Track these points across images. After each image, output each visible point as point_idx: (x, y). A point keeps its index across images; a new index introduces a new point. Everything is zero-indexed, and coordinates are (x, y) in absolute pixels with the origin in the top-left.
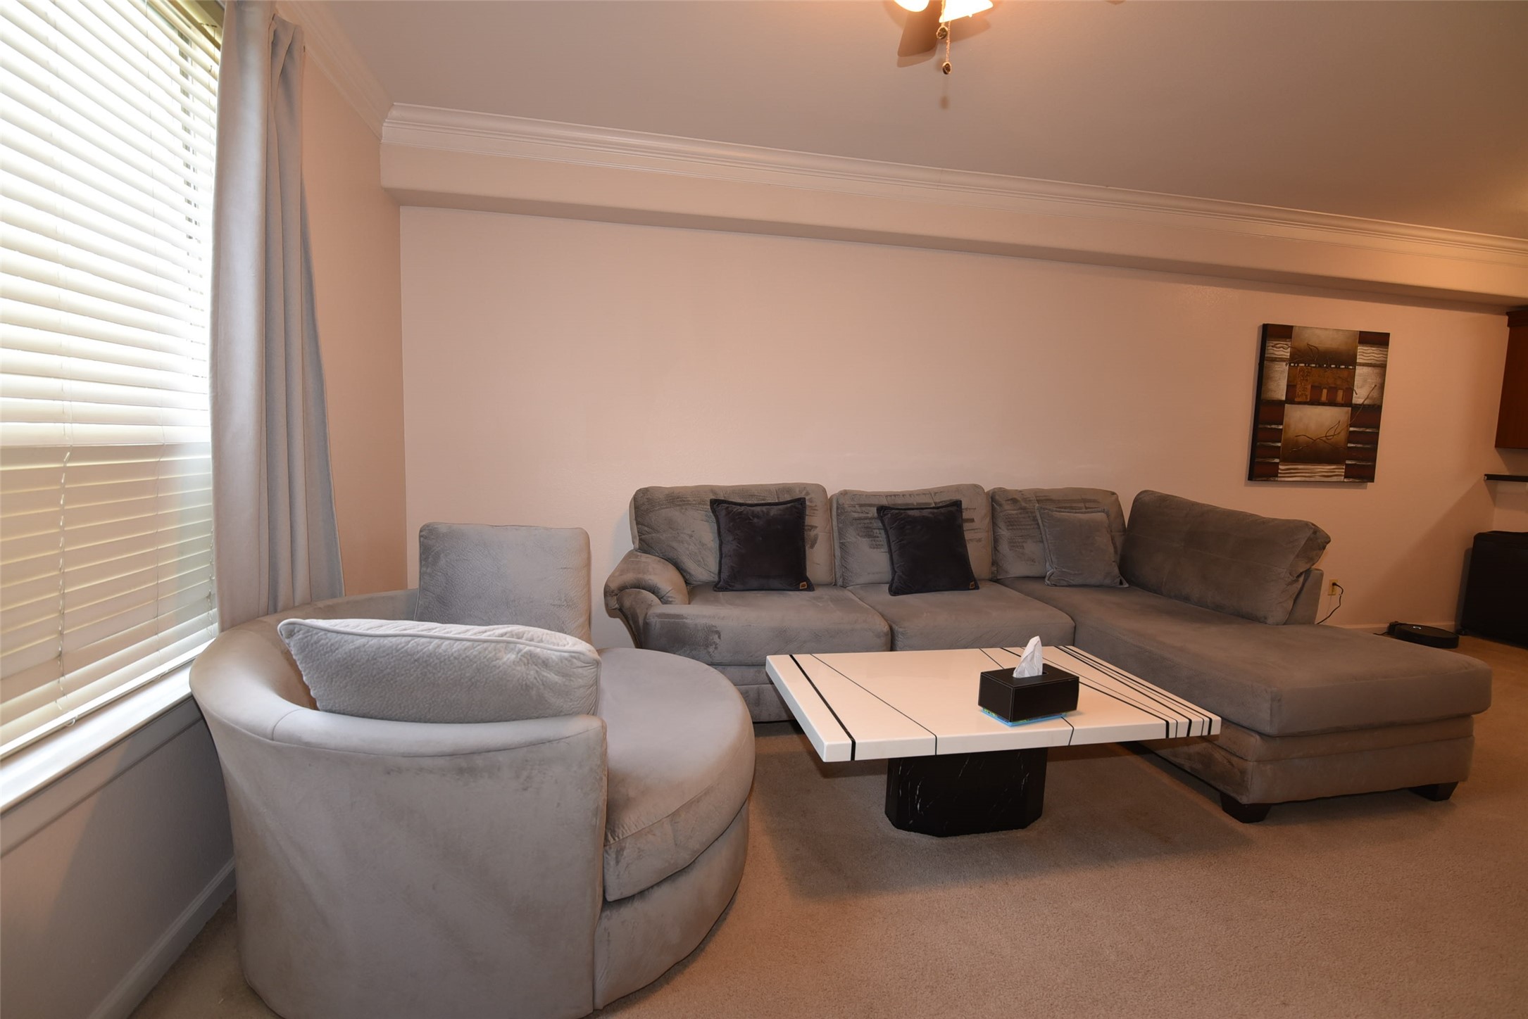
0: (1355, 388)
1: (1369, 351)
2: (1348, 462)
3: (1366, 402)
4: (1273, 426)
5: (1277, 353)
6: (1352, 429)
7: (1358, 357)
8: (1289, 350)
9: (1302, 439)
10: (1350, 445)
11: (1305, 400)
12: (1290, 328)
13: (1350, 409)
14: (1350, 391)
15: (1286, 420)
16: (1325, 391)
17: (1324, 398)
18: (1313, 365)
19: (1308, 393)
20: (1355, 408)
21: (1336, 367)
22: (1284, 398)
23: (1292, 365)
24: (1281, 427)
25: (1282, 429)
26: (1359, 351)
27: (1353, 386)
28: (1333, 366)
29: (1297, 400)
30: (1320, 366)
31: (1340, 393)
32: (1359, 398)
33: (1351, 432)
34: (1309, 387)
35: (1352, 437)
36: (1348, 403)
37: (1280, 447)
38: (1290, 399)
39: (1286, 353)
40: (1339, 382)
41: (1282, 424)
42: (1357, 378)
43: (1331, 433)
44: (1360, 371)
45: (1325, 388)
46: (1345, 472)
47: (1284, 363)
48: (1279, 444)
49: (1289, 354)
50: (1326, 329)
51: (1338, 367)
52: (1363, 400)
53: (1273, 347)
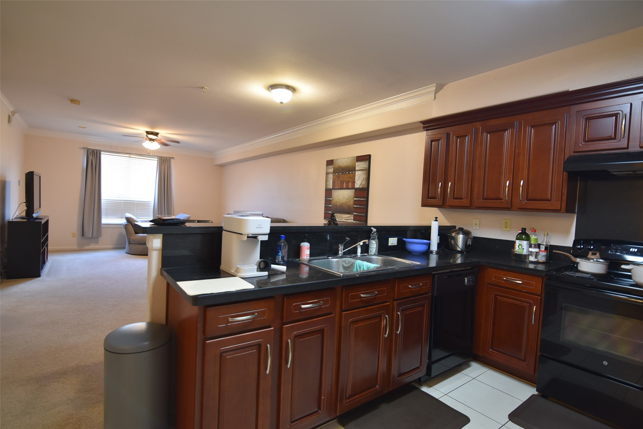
0: (356, 181)
1: (360, 164)
2: (354, 214)
3: (360, 187)
4: (329, 199)
5: (329, 171)
6: (355, 199)
7: (356, 167)
8: (333, 169)
9: (338, 203)
10: (355, 206)
11: (338, 188)
12: (333, 161)
13: (354, 190)
14: (354, 182)
15: (332, 196)
16: (345, 184)
17: (344, 187)
18: (340, 173)
19: (339, 185)
20: (356, 189)
21: (348, 173)
22: (332, 188)
23: (334, 174)
24: (331, 199)
25: (331, 200)
26: (356, 165)
27: (355, 180)
28: (347, 173)
29: (336, 188)
30: (343, 174)
31: (350, 184)
32: (357, 185)
33: (355, 200)
34: (339, 182)
35: (355, 202)
36: (353, 188)
37: (330, 207)
38: (334, 189)
39: (331, 170)
40: (350, 179)
41: (331, 198)
42: (356, 176)
43: (348, 201)
44: (357, 173)
45: (345, 182)
46: (353, 218)
47: (331, 174)
48: (331, 206)
49: (333, 171)
50: (344, 158)
51: (349, 173)
52: (359, 186)
53: (328, 168)
